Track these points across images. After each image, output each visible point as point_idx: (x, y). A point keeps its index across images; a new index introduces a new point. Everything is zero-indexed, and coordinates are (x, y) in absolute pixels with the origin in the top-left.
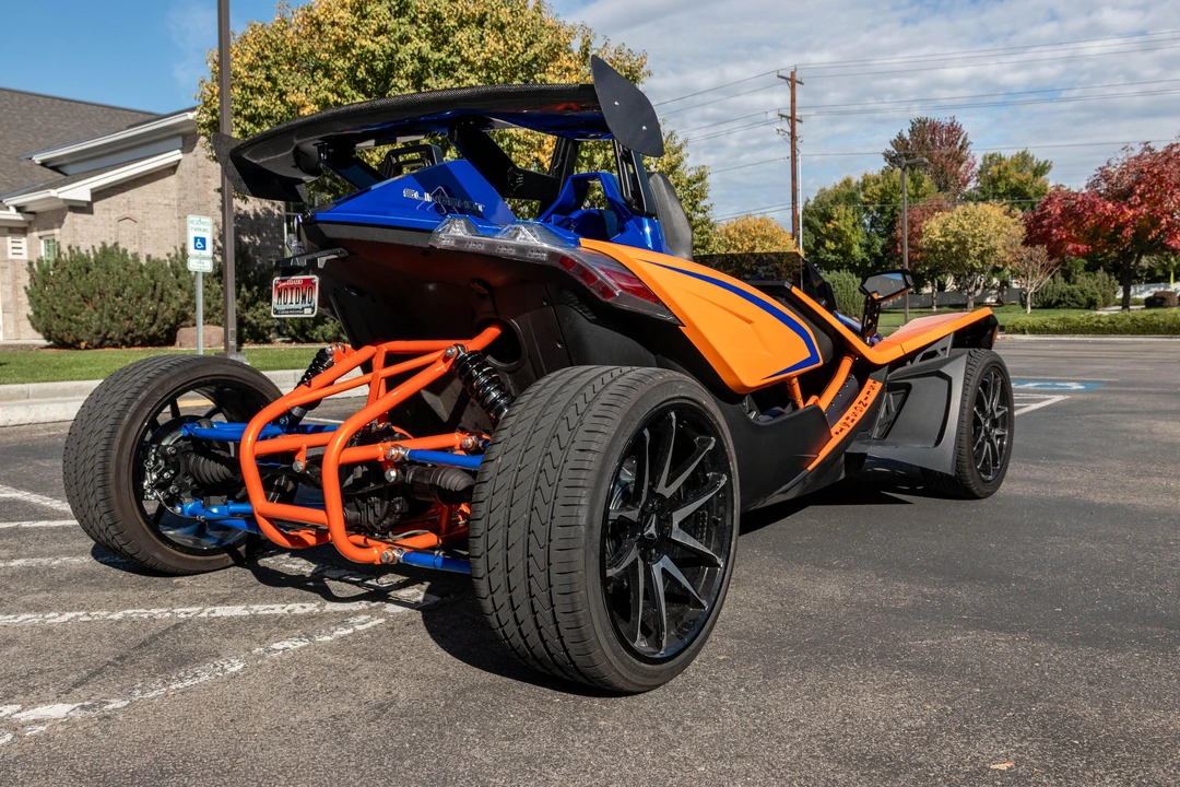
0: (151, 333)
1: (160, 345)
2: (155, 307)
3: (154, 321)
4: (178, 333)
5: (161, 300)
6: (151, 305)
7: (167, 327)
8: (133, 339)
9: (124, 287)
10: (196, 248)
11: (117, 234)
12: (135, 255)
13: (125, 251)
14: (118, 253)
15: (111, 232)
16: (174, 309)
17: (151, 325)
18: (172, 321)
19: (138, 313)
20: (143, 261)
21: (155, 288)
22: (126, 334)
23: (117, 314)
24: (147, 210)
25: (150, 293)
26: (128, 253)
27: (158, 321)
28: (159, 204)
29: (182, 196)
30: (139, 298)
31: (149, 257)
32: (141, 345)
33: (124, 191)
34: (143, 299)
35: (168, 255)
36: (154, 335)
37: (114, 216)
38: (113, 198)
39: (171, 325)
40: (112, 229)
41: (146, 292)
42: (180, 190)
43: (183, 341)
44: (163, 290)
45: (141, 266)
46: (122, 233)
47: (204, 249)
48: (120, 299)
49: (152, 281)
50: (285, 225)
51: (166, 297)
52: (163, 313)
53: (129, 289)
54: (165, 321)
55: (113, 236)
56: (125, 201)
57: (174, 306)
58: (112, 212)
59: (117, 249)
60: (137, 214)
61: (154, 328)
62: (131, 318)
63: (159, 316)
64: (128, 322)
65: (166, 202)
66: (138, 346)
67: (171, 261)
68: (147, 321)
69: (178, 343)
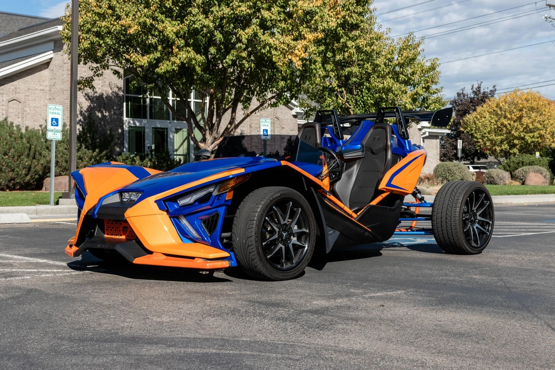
0: (26, 181)
1: (32, 190)
2: (29, 163)
3: (29, 173)
4: (45, 181)
5: (34, 158)
6: (27, 161)
7: (37, 176)
8: (14, 185)
9: (10, 149)
10: (52, 125)
11: (7, 112)
12: (18, 126)
13: (12, 123)
14: (7, 125)
15: (3, 110)
16: (42, 164)
17: (26, 175)
18: (40, 173)
19: (18, 167)
20: (23, 131)
21: (30, 150)
22: (10, 181)
23: (4, 167)
24: (28, 94)
25: (26, 153)
26: (14, 125)
27: (31, 173)
28: (36, 90)
29: (52, 83)
30: (19, 156)
31: (27, 128)
32: (20, 189)
33: (13, 81)
34: (22, 157)
35: (41, 126)
36: (28, 183)
37: (6, 98)
38: (6, 86)
39: (39, 175)
40: (4, 107)
41: (24, 152)
42: (51, 79)
43: (48, 187)
44: (35, 151)
45: (22, 134)
46: (11, 110)
47: (57, 125)
48: (7, 157)
49: (28, 145)
50: (125, 104)
51: (37, 156)
52: (35, 166)
53: (13, 150)
54: (36, 172)
55: (4, 112)
56: (13, 88)
57: (42, 162)
58: (5, 96)
59: (7, 122)
60: (21, 97)
61: (28, 177)
62: (13, 170)
63: (32, 169)
64: (11, 173)
65: (41, 88)
66: (17, 190)
67: (42, 130)
68: (24, 172)
69: (44, 188)
